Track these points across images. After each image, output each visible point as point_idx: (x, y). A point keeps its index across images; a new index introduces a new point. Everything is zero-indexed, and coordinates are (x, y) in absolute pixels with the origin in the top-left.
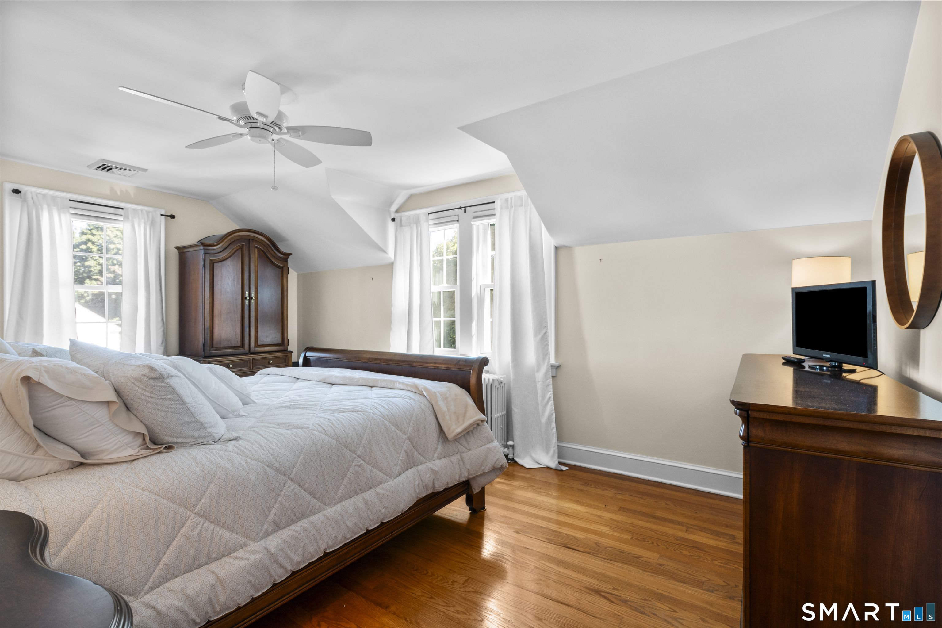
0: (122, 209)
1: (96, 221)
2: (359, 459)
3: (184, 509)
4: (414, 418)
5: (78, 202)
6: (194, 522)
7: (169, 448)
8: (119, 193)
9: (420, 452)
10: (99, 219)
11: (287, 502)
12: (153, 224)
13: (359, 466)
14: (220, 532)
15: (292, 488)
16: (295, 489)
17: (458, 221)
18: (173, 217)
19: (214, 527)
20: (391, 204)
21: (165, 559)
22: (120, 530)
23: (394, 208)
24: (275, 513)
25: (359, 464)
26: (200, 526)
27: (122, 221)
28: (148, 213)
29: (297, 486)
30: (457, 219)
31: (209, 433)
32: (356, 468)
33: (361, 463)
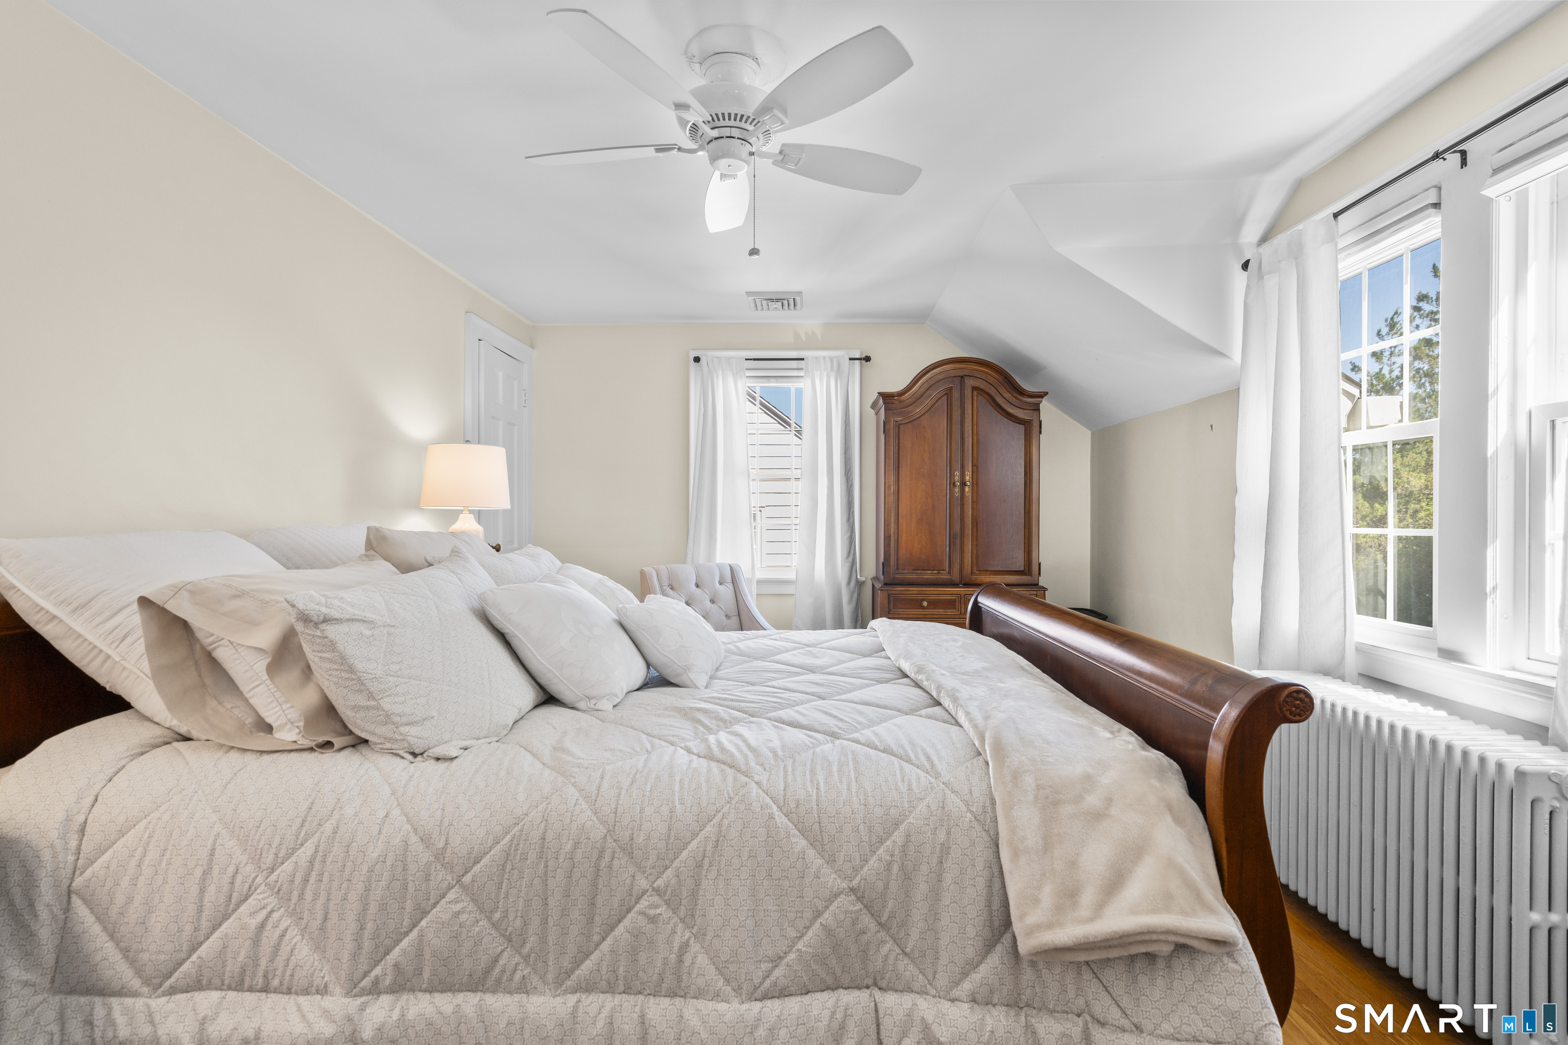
0: (803, 359)
1: (777, 382)
2: (656, 899)
3: (255, 869)
4: (898, 836)
5: (755, 359)
6: (259, 900)
7: (360, 743)
8: (804, 338)
9: (908, 950)
10: (780, 380)
11: (437, 936)
12: (839, 371)
13: (653, 920)
14: (295, 941)
15: (458, 907)
16: (463, 912)
17: (1437, 205)
18: (868, 359)
19: (290, 926)
20: (1238, 223)
21: (203, 951)
22: (155, 866)
23: (1251, 232)
24: (405, 949)
25: (652, 912)
26: (264, 913)
27: (802, 377)
28: (831, 359)
29: (471, 907)
30: (1434, 200)
31: (401, 734)
32: (642, 922)
33: (658, 911)
